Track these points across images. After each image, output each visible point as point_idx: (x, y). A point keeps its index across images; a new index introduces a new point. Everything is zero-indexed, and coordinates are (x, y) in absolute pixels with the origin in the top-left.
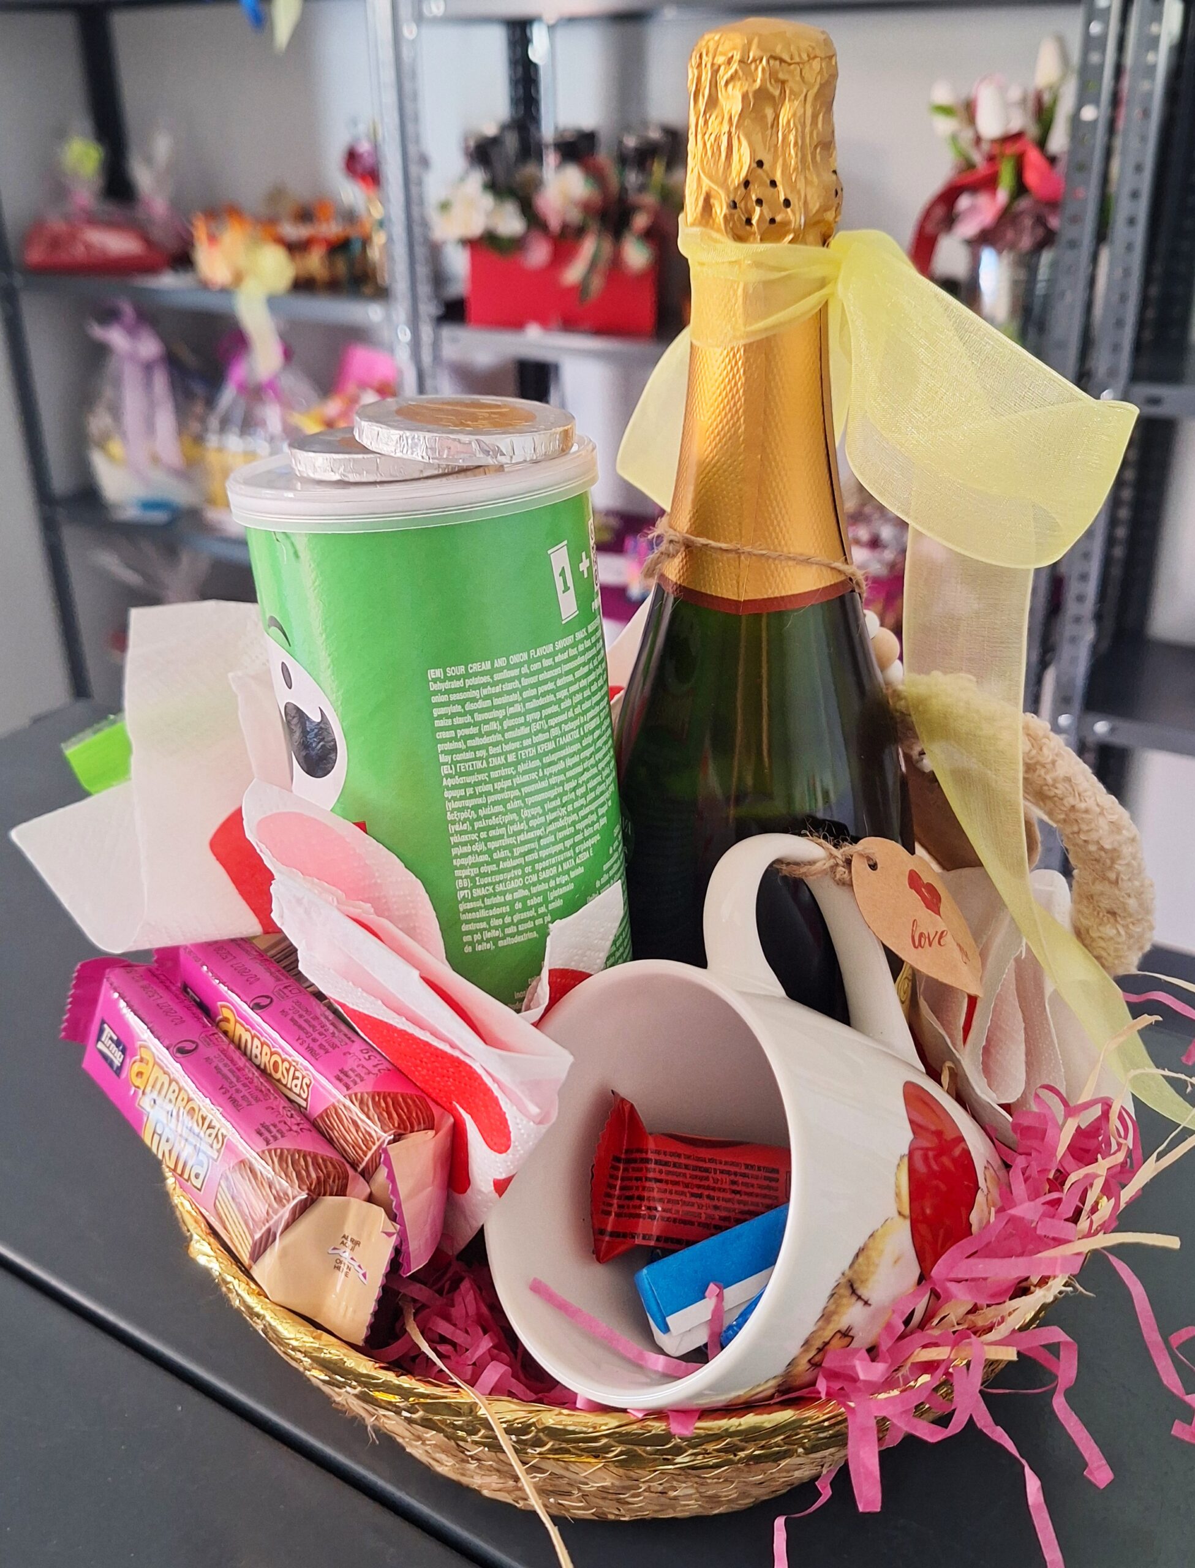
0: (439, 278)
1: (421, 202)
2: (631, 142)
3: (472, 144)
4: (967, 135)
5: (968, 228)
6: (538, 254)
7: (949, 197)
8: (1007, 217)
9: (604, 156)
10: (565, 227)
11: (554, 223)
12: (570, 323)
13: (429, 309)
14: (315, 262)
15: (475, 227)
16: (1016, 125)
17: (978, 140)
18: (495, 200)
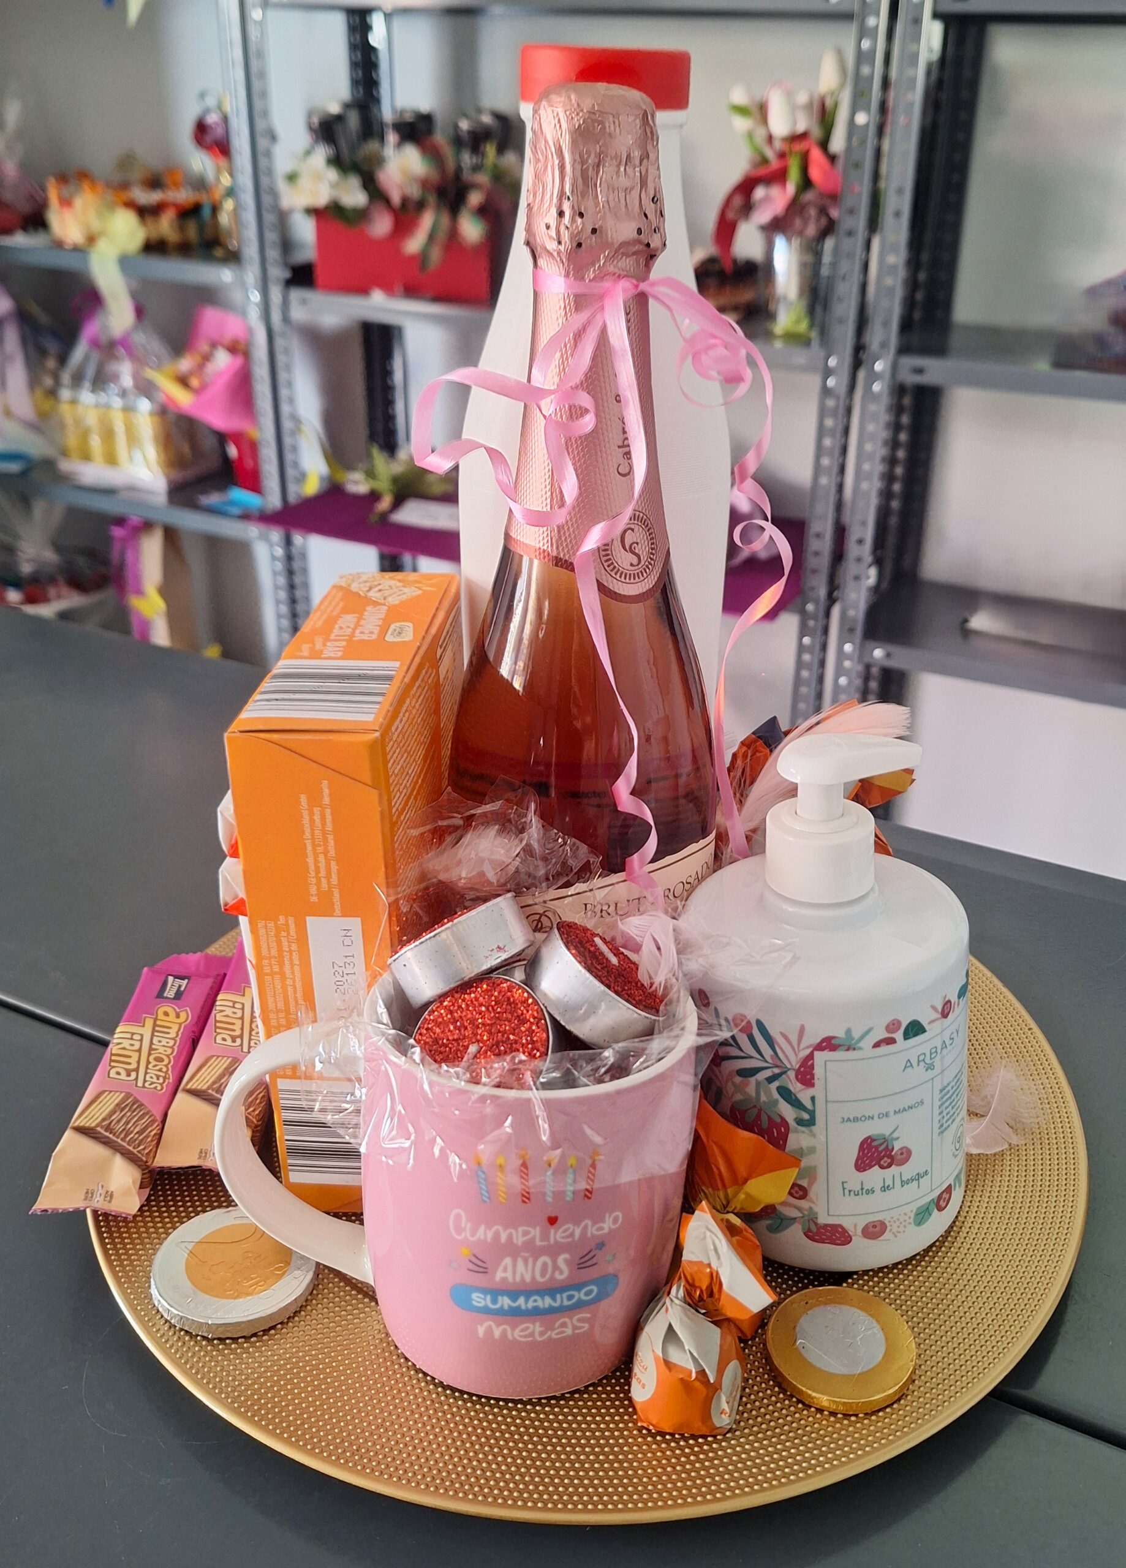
0: (287, 245)
1: (270, 172)
2: (464, 125)
3: (316, 120)
4: (760, 134)
5: (763, 216)
6: (381, 225)
7: (746, 187)
8: (795, 207)
9: (440, 138)
10: (405, 201)
11: (396, 198)
12: (412, 291)
13: (279, 273)
14: (166, 226)
15: (322, 199)
16: (801, 127)
17: (770, 139)
18: (339, 174)
